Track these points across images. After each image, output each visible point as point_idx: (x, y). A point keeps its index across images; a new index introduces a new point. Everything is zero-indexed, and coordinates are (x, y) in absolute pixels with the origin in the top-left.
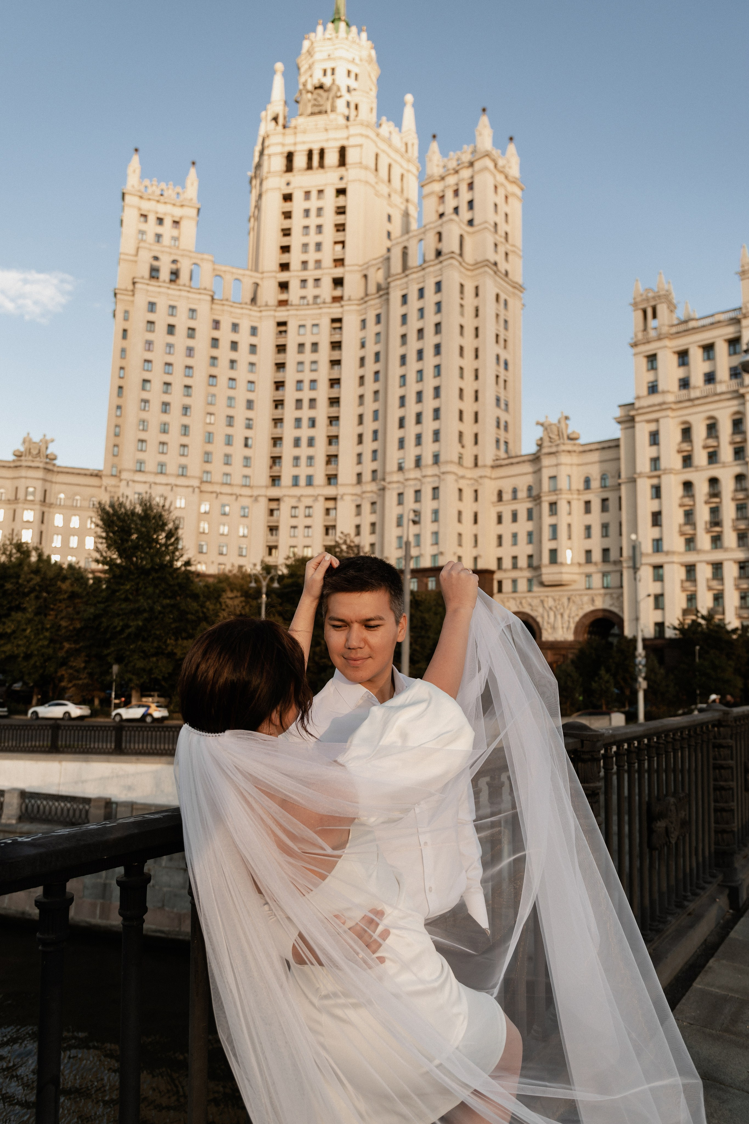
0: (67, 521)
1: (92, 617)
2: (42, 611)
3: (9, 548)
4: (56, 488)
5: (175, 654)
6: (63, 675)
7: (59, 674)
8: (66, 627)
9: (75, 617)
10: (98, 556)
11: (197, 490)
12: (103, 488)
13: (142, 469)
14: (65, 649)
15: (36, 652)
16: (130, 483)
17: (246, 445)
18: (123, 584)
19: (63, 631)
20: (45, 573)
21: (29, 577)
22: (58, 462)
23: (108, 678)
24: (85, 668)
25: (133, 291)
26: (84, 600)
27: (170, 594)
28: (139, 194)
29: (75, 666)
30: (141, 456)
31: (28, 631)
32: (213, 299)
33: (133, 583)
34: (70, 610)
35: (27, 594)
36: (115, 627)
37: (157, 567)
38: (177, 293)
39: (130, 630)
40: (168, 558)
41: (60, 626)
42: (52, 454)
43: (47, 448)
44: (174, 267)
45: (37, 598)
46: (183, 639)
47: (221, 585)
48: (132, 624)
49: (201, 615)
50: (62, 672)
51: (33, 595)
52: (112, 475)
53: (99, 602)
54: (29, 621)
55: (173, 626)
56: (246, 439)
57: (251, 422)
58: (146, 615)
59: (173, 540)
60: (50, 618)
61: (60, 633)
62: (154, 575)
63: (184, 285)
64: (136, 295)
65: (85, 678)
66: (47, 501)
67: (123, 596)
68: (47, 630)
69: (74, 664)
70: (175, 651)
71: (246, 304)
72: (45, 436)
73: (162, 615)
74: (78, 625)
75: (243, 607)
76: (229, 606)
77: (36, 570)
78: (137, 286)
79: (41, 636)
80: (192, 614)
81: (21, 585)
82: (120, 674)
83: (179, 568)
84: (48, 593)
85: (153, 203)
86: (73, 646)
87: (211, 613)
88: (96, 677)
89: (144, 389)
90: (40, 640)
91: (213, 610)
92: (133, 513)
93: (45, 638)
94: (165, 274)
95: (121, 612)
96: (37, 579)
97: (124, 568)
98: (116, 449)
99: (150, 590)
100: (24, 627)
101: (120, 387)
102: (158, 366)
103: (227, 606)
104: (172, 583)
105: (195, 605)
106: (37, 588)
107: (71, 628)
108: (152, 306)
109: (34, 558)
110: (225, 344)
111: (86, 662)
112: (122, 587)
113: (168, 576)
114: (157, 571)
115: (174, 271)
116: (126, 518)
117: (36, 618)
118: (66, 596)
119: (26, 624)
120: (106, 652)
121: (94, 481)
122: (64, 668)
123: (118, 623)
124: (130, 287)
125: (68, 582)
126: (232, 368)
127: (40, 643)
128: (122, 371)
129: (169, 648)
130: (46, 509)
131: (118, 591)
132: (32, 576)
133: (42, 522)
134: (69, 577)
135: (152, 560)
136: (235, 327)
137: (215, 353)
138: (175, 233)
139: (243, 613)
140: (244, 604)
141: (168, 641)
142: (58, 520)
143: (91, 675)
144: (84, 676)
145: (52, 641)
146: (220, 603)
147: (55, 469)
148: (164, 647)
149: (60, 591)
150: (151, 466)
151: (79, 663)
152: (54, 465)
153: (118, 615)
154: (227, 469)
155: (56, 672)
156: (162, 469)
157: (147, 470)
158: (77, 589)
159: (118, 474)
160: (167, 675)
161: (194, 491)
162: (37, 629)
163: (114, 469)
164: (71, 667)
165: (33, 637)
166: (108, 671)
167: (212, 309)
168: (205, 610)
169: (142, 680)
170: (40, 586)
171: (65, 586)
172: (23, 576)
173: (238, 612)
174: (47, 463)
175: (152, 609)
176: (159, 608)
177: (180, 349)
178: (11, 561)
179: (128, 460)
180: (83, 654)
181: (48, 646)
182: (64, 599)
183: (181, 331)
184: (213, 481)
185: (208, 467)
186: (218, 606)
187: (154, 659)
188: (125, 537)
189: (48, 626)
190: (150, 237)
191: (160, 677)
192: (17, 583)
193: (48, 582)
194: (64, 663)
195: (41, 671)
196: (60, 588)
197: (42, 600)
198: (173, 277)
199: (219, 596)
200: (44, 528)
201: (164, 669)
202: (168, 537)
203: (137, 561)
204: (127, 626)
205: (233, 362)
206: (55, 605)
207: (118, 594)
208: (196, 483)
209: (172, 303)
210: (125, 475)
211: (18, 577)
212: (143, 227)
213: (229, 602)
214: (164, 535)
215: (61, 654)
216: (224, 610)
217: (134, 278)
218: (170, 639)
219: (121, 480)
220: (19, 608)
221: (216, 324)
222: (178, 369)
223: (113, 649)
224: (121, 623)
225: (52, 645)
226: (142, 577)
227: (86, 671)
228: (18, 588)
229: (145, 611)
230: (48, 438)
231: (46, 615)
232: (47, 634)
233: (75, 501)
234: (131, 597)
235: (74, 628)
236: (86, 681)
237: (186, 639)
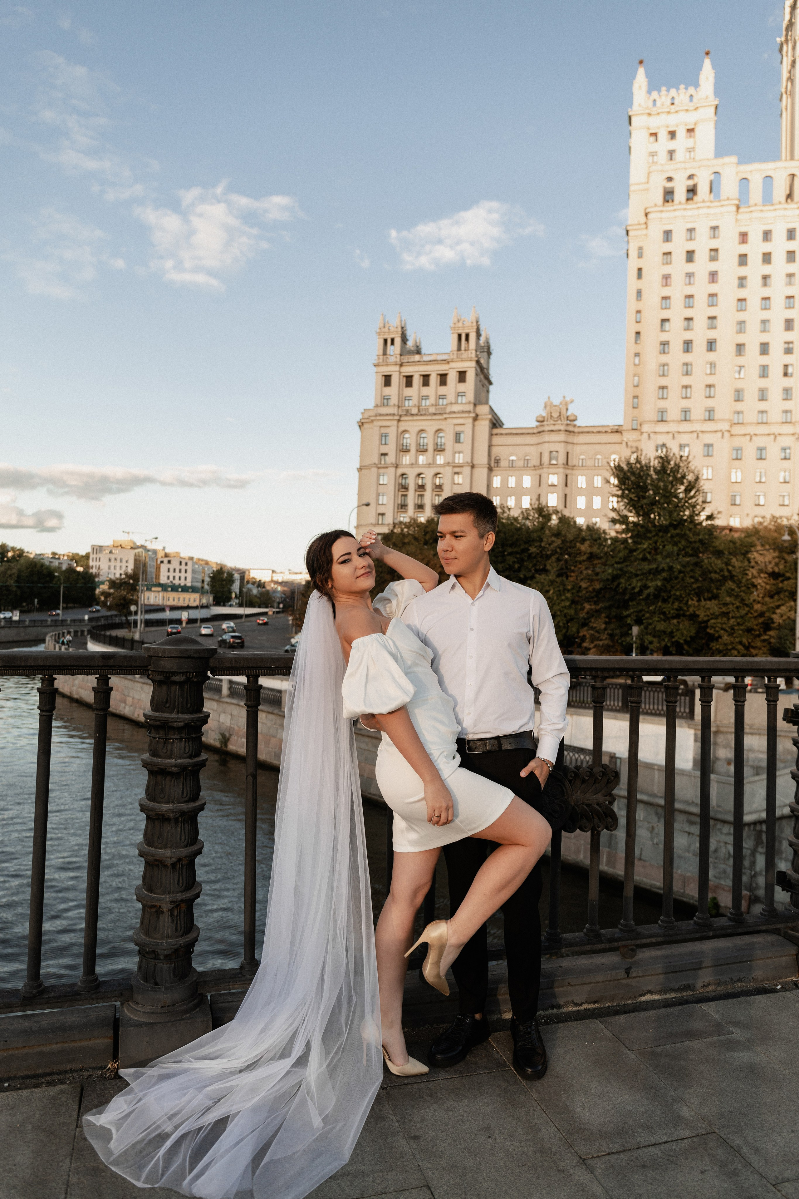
0: (590, 482)
1: (610, 577)
2: (563, 573)
3: (532, 514)
4: (578, 449)
5: (698, 616)
6: (584, 636)
7: (581, 634)
8: (586, 588)
9: (595, 578)
10: (614, 515)
11: (726, 434)
12: (624, 444)
13: (664, 419)
14: (586, 610)
15: (559, 613)
16: (652, 435)
17: (786, 374)
18: (640, 544)
19: (584, 592)
20: (565, 536)
21: (550, 539)
22: (577, 423)
23: (628, 639)
24: (605, 629)
25: (646, 223)
26: (603, 560)
27: (690, 552)
28: (648, 111)
29: (596, 627)
30: (662, 404)
31: (551, 592)
32: (738, 207)
33: (651, 542)
34: (590, 572)
35: (548, 557)
36: (634, 588)
37: (675, 523)
38: (695, 212)
39: (649, 591)
40: (687, 513)
41: (580, 587)
42: (573, 415)
43: (567, 409)
44: (691, 183)
45: (558, 560)
46: (705, 600)
47: (749, 540)
48: (650, 585)
49: (726, 573)
50: (584, 632)
51: (554, 558)
52: (633, 429)
53: (617, 563)
54: (552, 582)
55: (694, 586)
56: (786, 366)
57: (791, 346)
58: (664, 575)
59: (692, 493)
60: (571, 579)
61: (580, 594)
62: (673, 532)
63: (703, 201)
64: (649, 227)
65: (606, 639)
66: (570, 463)
67: (641, 556)
68: (568, 591)
69: (595, 625)
70: (697, 612)
71: (780, 203)
72: (564, 397)
73: (682, 575)
74: (598, 586)
75: (777, 564)
76: (759, 562)
77: (557, 534)
78: (649, 216)
79: (563, 597)
80: (716, 572)
81: (544, 548)
82: (640, 637)
83: (700, 524)
84: (569, 555)
85: (663, 116)
86: (593, 607)
87: (738, 571)
88: (616, 638)
89: (662, 330)
90: (563, 600)
91: (740, 567)
92: (648, 467)
93: (567, 598)
94: (680, 194)
95: (639, 573)
96: (558, 542)
97: (642, 526)
98: (636, 400)
99: (669, 548)
100: (548, 589)
101: (638, 333)
102: (677, 301)
103: (756, 563)
104: (692, 540)
105: (719, 563)
106: (558, 550)
107: (591, 589)
108: (668, 235)
109: (554, 520)
110: (754, 259)
111: (606, 623)
112: (639, 546)
113: (688, 532)
114: (675, 527)
115: (691, 188)
116: (642, 473)
117: (557, 580)
118: (585, 558)
119: (549, 586)
120: (625, 613)
121: (616, 437)
122: (586, 628)
123: (636, 584)
124: (643, 219)
125: (587, 543)
126: (765, 285)
127: (563, 604)
128: (638, 315)
129: (691, 610)
130: (568, 472)
131: (635, 550)
132: (553, 538)
133: (566, 485)
134: (587, 538)
135: (670, 516)
136: (767, 235)
137: (743, 271)
138: (690, 143)
139: (776, 570)
140: (777, 560)
141: (690, 602)
142: (581, 481)
143: (611, 636)
144: (604, 638)
145: (573, 602)
146: (749, 561)
147: (576, 430)
148: (685, 609)
149: (580, 553)
150: (674, 414)
151: (599, 624)
152: (575, 426)
153: (637, 575)
154: (763, 406)
155: (578, 632)
156: (686, 416)
157: (669, 419)
158: (595, 549)
159: (639, 428)
160: (689, 639)
161: (723, 436)
162: (559, 591)
163: (635, 422)
164: (593, 628)
165: (555, 598)
166: (628, 634)
167: (737, 220)
168: (730, 568)
169: (663, 643)
170: (561, 548)
171: (584, 547)
172: (545, 539)
173: (770, 570)
174: (568, 425)
175: (671, 568)
176: (679, 567)
177: (702, 277)
178: (534, 525)
179: (649, 411)
180: (603, 615)
181: (570, 607)
182: (584, 561)
183: (702, 255)
184: (745, 422)
185: (739, 406)
186: (746, 563)
187: (675, 621)
188: (641, 493)
189: (569, 587)
190: (663, 156)
191: (682, 641)
192: (540, 546)
193: (568, 544)
194: (585, 624)
195: (564, 631)
196: (579, 549)
197: (563, 562)
198: (691, 195)
199: (747, 552)
200: (568, 491)
201: (685, 633)
202: (687, 490)
203: (655, 518)
204: (646, 587)
205: (765, 278)
206: (575, 566)
207: (635, 554)
208: (725, 426)
209: (690, 226)
210: (646, 428)
211: (541, 540)
212: (654, 147)
213: (759, 558)
214: (682, 488)
215: (582, 615)
216: (753, 567)
217: (646, 209)
218: (692, 600)
219: (642, 433)
220: (545, 571)
221: (744, 237)
222: (701, 300)
223: (632, 610)
224: (639, 584)
225: (573, 606)
226: (661, 534)
227: (606, 632)
228: (541, 552)
229: (663, 570)
230: (568, 399)
231: (567, 577)
232: (569, 595)
233: (597, 461)
234: (648, 556)
235: (594, 589)
236: (606, 642)
237: (710, 599)
